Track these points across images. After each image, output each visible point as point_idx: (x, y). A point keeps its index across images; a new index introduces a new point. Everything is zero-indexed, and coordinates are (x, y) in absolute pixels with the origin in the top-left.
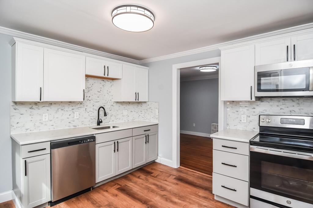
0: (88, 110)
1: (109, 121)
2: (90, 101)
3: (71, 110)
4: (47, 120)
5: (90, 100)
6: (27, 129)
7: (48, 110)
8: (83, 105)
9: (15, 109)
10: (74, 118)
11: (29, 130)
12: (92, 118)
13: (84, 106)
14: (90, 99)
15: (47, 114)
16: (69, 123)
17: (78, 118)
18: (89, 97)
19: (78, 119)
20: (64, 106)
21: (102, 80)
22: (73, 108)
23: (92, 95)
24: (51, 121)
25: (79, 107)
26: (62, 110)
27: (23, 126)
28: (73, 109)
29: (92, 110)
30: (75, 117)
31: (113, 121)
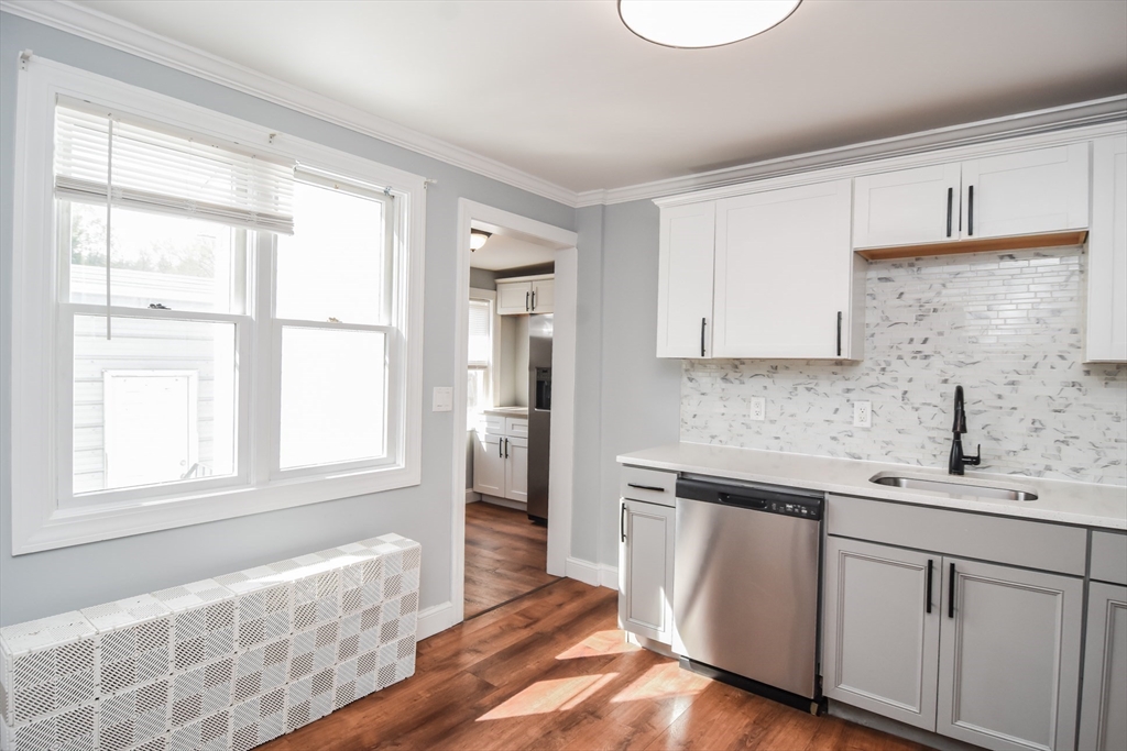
0: (916, 399)
1: (1048, 468)
2: (926, 362)
3: (840, 392)
4: (761, 418)
5: (926, 357)
6: (713, 437)
7: (765, 387)
8: (895, 374)
9: (691, 380)
10: (851, 423)
11: (716, 440)
12: (934, 434)
13: (896, 379)
14: (927, 349)
15: (762, 400)
16: (834, 438)
17: (867, 424)
18: (925, 341)
19: (867, 430)
20: (815, 377)
21: (1002, 258)
22: (850, 385)
23: (941, 334)
24: (773, 422)
25: (875, 382)
26: (809, 389)
27: (706, 427)
28: (848, 391)
29: (937, 400)
30: (856, 423)
31: (1076, 470)
